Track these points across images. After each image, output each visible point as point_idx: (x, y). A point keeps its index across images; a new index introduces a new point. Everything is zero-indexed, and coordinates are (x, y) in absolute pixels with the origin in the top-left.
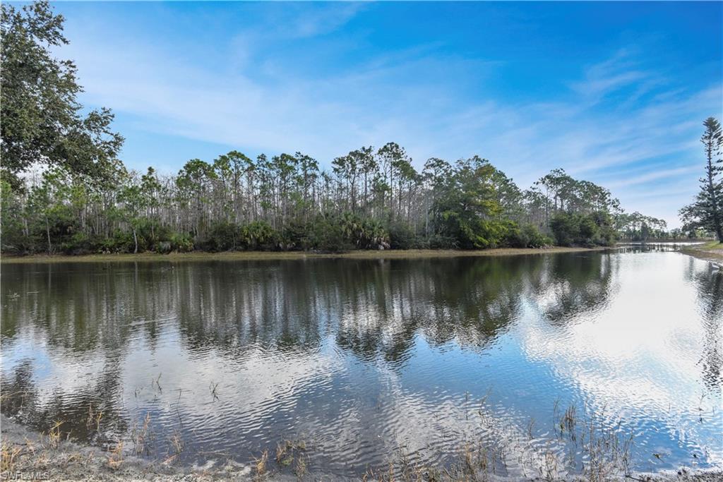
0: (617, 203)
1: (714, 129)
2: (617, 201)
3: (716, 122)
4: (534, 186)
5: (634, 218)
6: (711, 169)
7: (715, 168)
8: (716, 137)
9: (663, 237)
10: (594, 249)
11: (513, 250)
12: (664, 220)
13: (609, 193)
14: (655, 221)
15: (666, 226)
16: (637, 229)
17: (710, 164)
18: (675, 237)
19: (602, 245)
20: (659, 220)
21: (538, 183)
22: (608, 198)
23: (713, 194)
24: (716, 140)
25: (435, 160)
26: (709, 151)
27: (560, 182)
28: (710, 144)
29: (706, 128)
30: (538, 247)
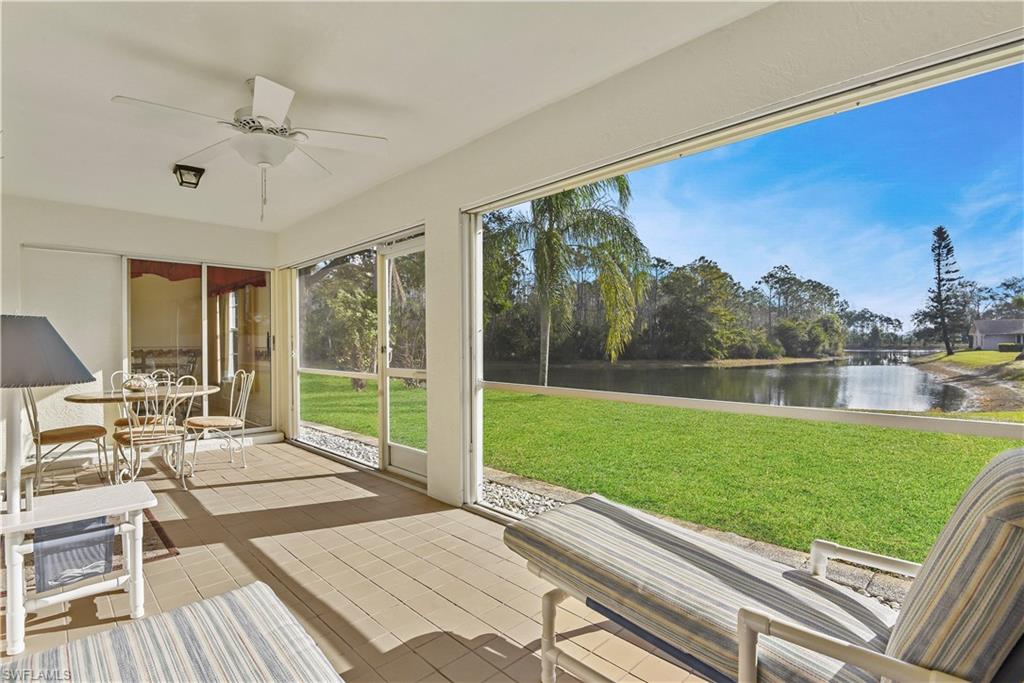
0: (845, 306)
1: (944, 239)
2: (846, 303)
3: (945, 233)
4: (756, 286)
5: (864, 317)
6: (940, 280)
7: (943, 280)
8: (944, 247)
9: (895, 342)
10: (823, 360)
11: (741, 360)
12: (900, 319)
13: (838, 294)
14: (888, 320)
15: (901, 327)
16: (865, 331)
17: (939, 274)
18: (908, 343)
19: (830, 355)
20: (893, 318)
21: (760, 283)
22: (836, 300)
23: (941, 305)
24: (945, 251)
25: (657, 259)
26: (939, 261)
27: (784, 282)
28: (939, 254)
29: (936, 238)
30: (767, 358)
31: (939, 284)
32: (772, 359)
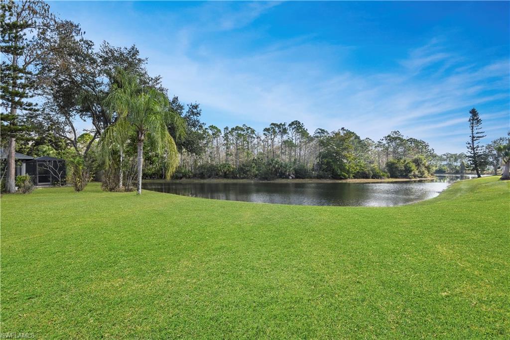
1: (476, 115)
3: (476, 112)
6: (473, 137)
7: (475, 137)
8: (475, 120)
10: (414, 179)
11: (362, 180)
13: (428, 146)
17: (473, 134)
19: (419, 177)
22: (427, 148)
24: (476, 122)
25: (320, 129)
26: (472, 127)
28: (473, 123)
29: (471, 115)
30: (378, 178)
31: (472, 139)
32: (381, 179)
